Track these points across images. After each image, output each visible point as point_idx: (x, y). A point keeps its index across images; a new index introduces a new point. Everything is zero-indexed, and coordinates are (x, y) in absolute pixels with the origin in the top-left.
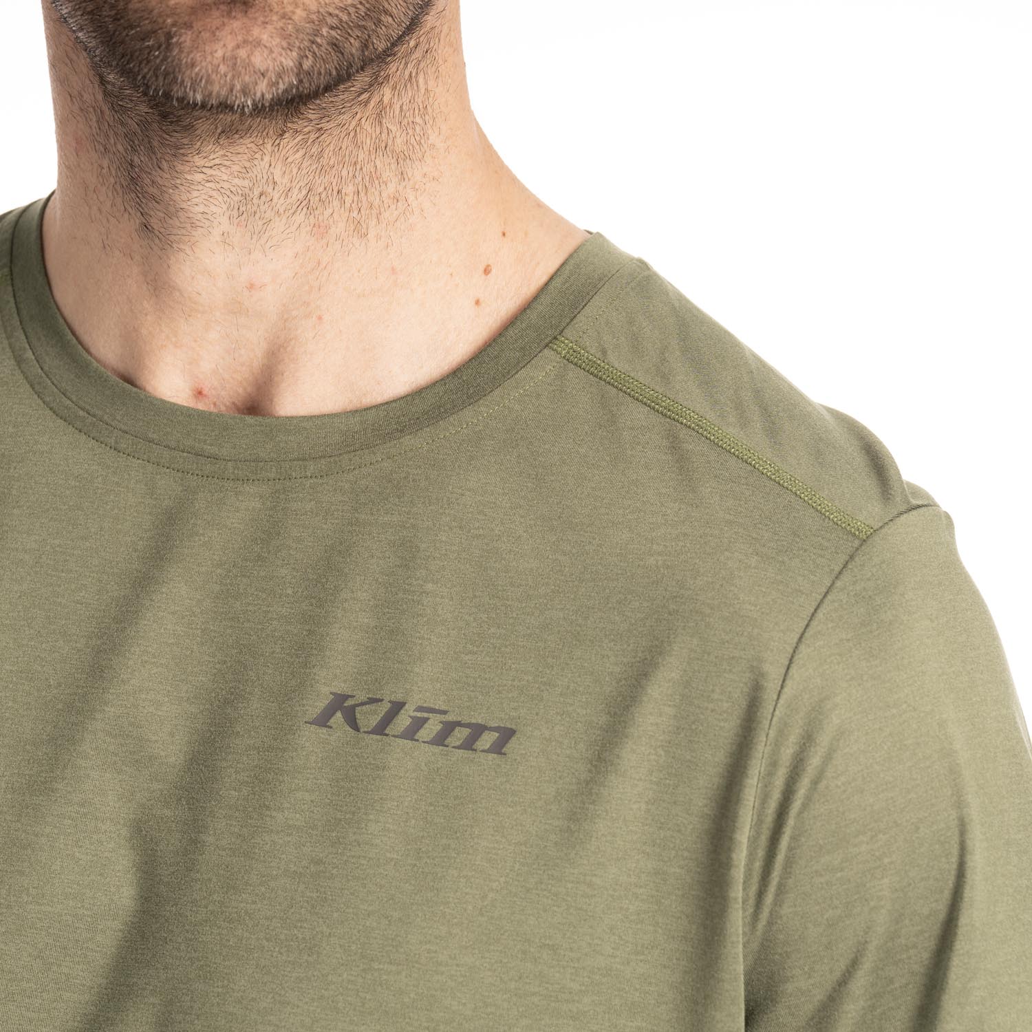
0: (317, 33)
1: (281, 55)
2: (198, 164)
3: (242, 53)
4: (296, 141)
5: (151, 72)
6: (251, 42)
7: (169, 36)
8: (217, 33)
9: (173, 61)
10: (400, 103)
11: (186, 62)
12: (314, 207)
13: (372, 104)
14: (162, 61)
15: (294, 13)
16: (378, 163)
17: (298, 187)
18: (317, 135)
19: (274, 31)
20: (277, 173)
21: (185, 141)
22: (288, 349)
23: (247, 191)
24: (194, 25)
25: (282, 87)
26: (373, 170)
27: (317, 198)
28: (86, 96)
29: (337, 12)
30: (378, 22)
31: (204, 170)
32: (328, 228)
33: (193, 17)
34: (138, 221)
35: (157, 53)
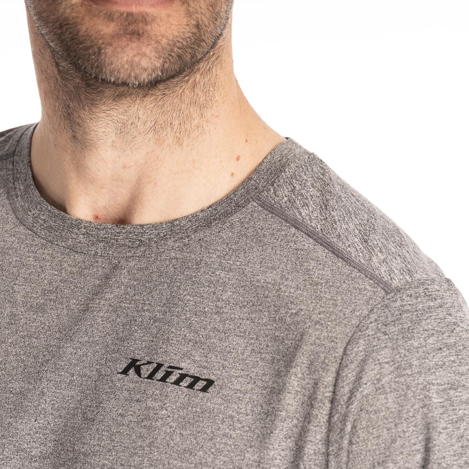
0: (172, 51)
1: (155, 61)
2: (103, 109)
3: (136, 59)
4: (151, 99)
5: (90, 66)
6: (141, 54)
7: (100, 49)
8: (125, 49)
9: (101, 61)
10: (204, 81)
11: (108, 62)
12: (158, 131)
13: (190, 82)
14: (95, 61)
15: (161, 40)
16: (191, 110)
17: (150, 120)
18: (162, 97)
19: (152, 49)
20: (141, 113)
21: (98, 98)
22: (139, 198)
23: (125, 121)
24: (113, 44)
25: (154, 76)
26: (188, 113)
27: (160, 126)
28: (49, 71)
29: (181, 40)
30: (200, 45)
31: (106, 112)
32: (164, 141)
33: (113, 40)
34: (71, 134)
35: (93, 57)
